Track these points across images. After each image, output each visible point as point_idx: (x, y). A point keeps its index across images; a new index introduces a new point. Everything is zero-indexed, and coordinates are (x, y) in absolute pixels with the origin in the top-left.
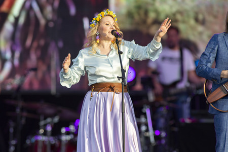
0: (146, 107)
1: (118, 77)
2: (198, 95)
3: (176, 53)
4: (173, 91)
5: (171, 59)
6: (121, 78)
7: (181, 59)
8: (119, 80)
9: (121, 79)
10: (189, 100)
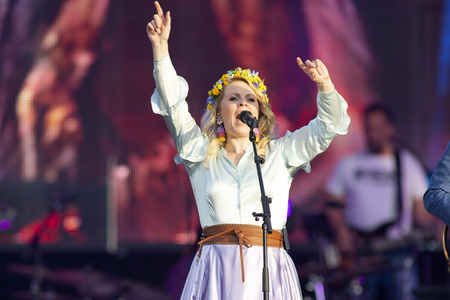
0: (316, 279)
1: (254, 215)
2: (427, 253)
3: (386, 162)
4: (379, 245)
5: (376, 175)
6: (260, 215)
7: (398, 175)
8: (257, 220)
9: (261, 218)
10: (408, 263)
